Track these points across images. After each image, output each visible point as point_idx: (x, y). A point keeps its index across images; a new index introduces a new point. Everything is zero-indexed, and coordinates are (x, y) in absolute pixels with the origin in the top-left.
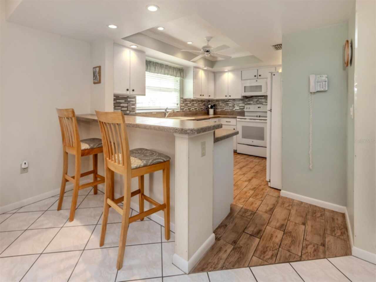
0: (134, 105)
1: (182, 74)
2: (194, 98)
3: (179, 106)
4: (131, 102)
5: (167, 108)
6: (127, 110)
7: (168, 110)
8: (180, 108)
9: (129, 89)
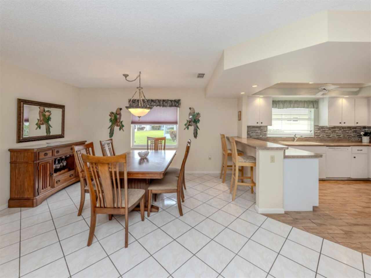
0: (265, 132)
1: (315, 106)
2: (330, 126)
3: (313, 132)
4: (263, 130)
5: (296, 135)
6: (261, 135)
7: (297, 136)
8: (314, 134)
9: (259, 122)
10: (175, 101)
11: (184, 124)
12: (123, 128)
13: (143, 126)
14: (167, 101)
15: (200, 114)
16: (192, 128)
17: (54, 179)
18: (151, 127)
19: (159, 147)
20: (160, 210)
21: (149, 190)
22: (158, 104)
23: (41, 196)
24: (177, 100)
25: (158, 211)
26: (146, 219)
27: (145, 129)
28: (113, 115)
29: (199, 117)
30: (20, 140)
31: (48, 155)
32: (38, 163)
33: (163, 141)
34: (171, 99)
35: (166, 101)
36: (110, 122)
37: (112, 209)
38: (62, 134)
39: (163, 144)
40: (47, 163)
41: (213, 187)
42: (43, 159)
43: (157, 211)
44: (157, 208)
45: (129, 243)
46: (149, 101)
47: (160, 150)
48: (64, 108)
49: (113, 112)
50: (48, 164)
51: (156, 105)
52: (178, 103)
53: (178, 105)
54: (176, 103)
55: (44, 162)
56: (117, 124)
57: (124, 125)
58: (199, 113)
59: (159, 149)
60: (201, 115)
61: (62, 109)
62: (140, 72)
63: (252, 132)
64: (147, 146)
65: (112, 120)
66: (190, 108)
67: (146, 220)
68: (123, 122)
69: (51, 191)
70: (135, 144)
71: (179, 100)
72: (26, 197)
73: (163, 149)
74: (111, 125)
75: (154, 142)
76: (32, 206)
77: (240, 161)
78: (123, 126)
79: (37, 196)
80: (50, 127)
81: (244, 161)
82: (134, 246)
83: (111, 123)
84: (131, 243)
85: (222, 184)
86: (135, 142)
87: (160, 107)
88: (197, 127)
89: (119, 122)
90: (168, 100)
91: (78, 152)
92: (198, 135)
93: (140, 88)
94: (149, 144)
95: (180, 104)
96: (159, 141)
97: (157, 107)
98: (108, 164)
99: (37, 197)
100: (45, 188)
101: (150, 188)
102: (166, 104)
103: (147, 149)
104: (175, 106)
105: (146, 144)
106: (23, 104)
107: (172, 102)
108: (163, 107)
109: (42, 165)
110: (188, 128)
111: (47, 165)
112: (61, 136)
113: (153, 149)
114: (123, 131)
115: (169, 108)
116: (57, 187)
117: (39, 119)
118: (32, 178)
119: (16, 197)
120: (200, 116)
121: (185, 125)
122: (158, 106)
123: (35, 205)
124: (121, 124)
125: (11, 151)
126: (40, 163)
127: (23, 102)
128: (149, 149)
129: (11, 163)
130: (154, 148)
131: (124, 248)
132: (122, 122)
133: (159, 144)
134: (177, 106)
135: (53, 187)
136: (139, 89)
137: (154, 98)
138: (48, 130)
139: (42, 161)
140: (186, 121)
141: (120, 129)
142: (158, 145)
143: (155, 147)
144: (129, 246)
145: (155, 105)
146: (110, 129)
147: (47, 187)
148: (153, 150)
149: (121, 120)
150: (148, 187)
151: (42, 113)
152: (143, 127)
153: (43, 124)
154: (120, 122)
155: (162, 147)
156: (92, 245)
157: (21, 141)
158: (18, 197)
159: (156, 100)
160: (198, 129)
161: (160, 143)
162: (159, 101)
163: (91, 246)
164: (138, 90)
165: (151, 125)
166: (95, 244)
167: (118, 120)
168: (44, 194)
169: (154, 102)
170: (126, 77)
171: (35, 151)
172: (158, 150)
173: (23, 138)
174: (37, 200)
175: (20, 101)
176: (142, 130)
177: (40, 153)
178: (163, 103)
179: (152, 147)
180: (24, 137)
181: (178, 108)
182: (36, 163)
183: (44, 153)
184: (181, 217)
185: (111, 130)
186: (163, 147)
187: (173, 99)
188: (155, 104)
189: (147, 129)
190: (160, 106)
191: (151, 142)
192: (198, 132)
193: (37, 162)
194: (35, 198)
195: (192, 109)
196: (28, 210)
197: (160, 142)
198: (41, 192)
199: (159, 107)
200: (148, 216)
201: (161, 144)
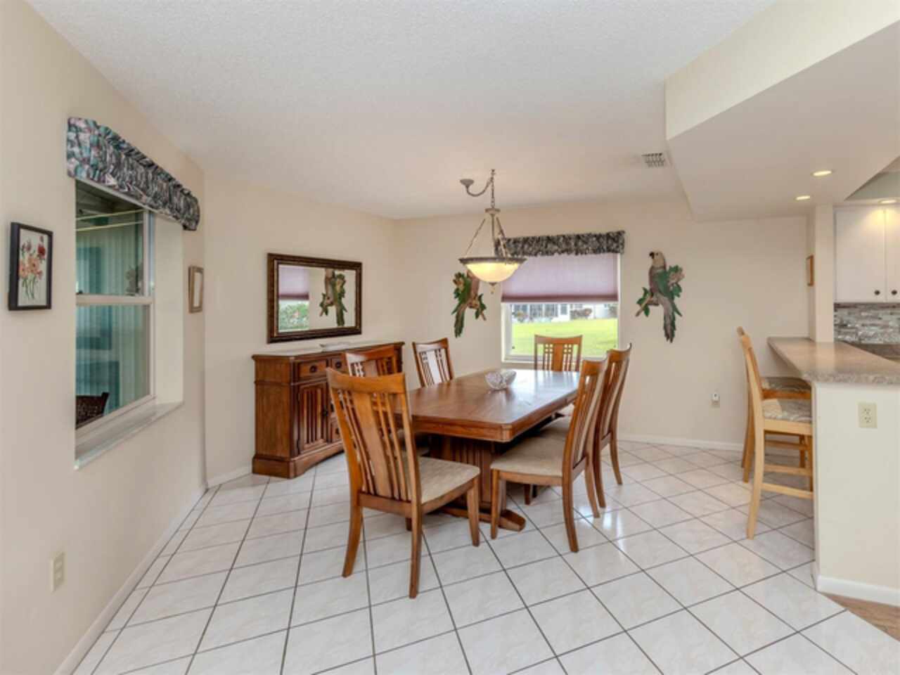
9: (882, 291)
10: (608, 236)
11: (637, 300)
12: (485, 312)
13: (586, 306)
14: (588, 239)
15: (681, 270)
16: (658, 312)
17: (331, 425)
18: (607, 308)
19: (564, 364)
20: (528, 526)
21: (492, 471)
22: (564, 246)
23: (303, 458)
24: (613, 234)
25: (521, 529)
26: (486, 544)
27: (592, 315)
28: (461, 279)
29: (679, 280)
30: (274, 337)
31: (318, 371)
32: (299, 386)
33: (575, 347)
34: (598, 233)
35: (584, 239)
36: (456, 297)
37: (388, 501)
38: (356, 327)
39: (575, 354)
40: (317, 387)
41: (707, 488)
42: (309, 378)
43: (517, 527)
44: (520, 522)
45: (420, 589)
46: (543, 240)
47: (566, 370)
48: (361, 269)
49: (462, 272)
50: (319, 391)
51: (560, 250)
52: (617, 242)
53: (618, 247)
54: (610, 242)
55: (310, 385)
56: (471, 303)
57: (487, 305)
58: (680, 266)
59: (563, 368)
60: (683, 272)
61: (356, 270)
62: (493, 171)
63: (863, 325)
64: (533, 359)
65: (460, 293)
66: (652, 255)
67: (483, 546)
68: (483, 298)
69: (326, 449)
70: (513, 352)
71: (620, 234)
72: (278, 455)
73: (573, 367)
74: (459, 305)
75: (553, 349)
76: (287, 475)
77: (768, 415)
78: (483, 307)
79: (297, 456)
80: (344, 312)
81: (780, 416)
82: (429, 599)
83: (457, 299)
84: (425, 591)
85: (741, 483)
86: (513, 348)
87: (569, 254)
88: (675, 309)
89: (475, 298)
90: (590, 235)
91: (355, 365)
92: (676, 333)
93: (493, 211)
94: (540, 353)
95: (623, 244)
96: (566, 346)
97: (563, 255)
98: (371, 394)
99: (296, 458)
100: (312, 441)
101: (496, 466)
102: (585, 246)
103: (533, 366)
104: (609, 250)
105: (533, 354)
106: (278, 264)
107: (601, 240)
108: (577, 254)
109: (306, 391)
110: (647, 311)
111: (316, 392)
112: (356, 331)
113: (550, 367)
114: (485, 319)
115: (594, 256)
116: (337, 441)
117: (324, 293)
118: (287, 417)
119: (264, 453)
120: (683, 276)
121: (640, 302)
122: (563, 252)
123: (292, 474)
124: (478, 303)
125: (258, 359)
126: (302, 387)
127: (277, 259)
128: (538, 367)
129: (257, 383)
130: (553, 365)
131: (408, 598)
132: (480, 297)
133: (565, 356)
134: (615, 251)
135: (329, 440)
136: (491, 212)
137: (553, 232)
138: (340, 319)
139: (305, 382)
140: (642, 292)
141: (477, 316)
142: (562, 358)
143: (553, 361)
144: (419, 596)
145: (556, 251)
146: (456, 313)
147: (316, 439)
148: (548, 369)
149: (479, 294)
150: (491, 462)
151: (330, 281)
152: (586, 310)
153: (331, 304)
154: (477, 298)
155: (570, 362)
156: (352, 576)
157: (274, 339)
158: (268, 453)
159: (558, 237)
160: (676, 315)
161: (568, 353)
162: (567, 239)
163: (349, 578)
164: (488, 216)
165: (608, 303)
166: (358, 576)
167: (472, 293)
168: (310, 453)
169: (554, 243)
170: (467, 187)
171: (291, 362)
172: (560, 370)
173: (278, 333)
174: (295, 465)
175: (272, 258)
176: (584, 318)
177: (302, 366)
178: (576, 245)
179: (546, 363)
180: (280, 331)
181: (619, 256)
182: (294, 386)
183: (309, 367)
184: (573, 554)
185: (457, 317)
186: (574, 364)
187: (604, 231)
188: (556, 247)
189: (597, 315)
190: (568, 251)
191: (545, 348)
192: (677, 323)
193: (297, 384)
194: (292, 459)
195: (655, 257)
196: (279, 483)
197: (568, 348)
198: (304, 449)
199: (565, 255)
200: (493, 536)
201: (569, 356)
